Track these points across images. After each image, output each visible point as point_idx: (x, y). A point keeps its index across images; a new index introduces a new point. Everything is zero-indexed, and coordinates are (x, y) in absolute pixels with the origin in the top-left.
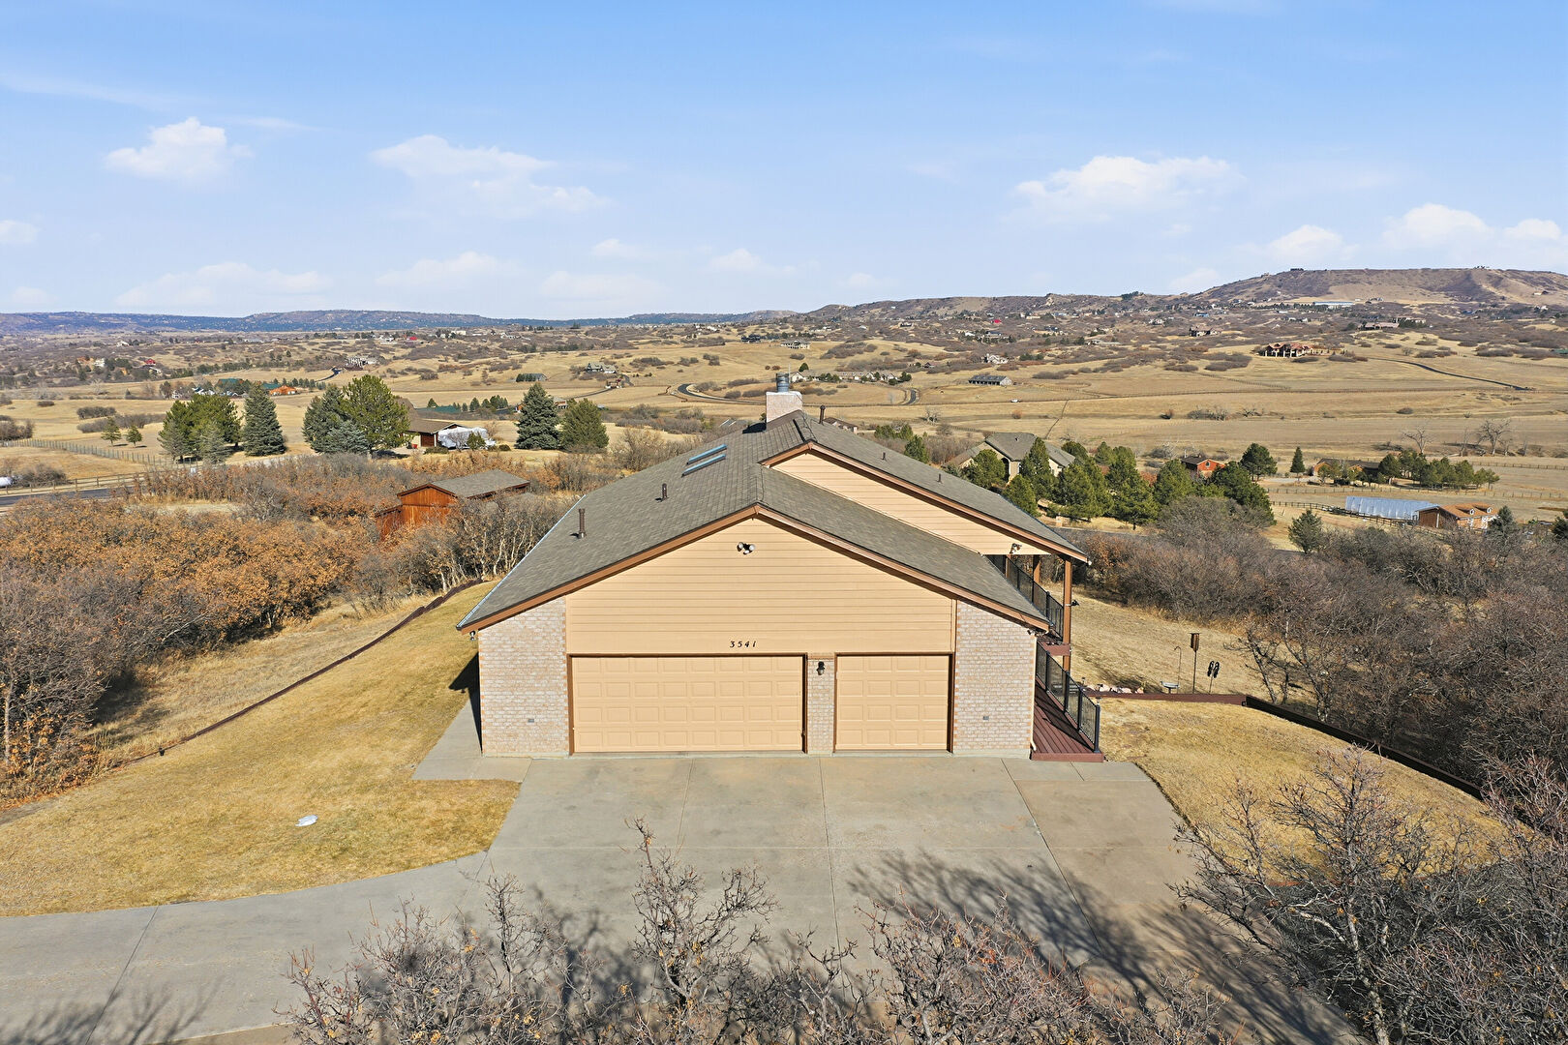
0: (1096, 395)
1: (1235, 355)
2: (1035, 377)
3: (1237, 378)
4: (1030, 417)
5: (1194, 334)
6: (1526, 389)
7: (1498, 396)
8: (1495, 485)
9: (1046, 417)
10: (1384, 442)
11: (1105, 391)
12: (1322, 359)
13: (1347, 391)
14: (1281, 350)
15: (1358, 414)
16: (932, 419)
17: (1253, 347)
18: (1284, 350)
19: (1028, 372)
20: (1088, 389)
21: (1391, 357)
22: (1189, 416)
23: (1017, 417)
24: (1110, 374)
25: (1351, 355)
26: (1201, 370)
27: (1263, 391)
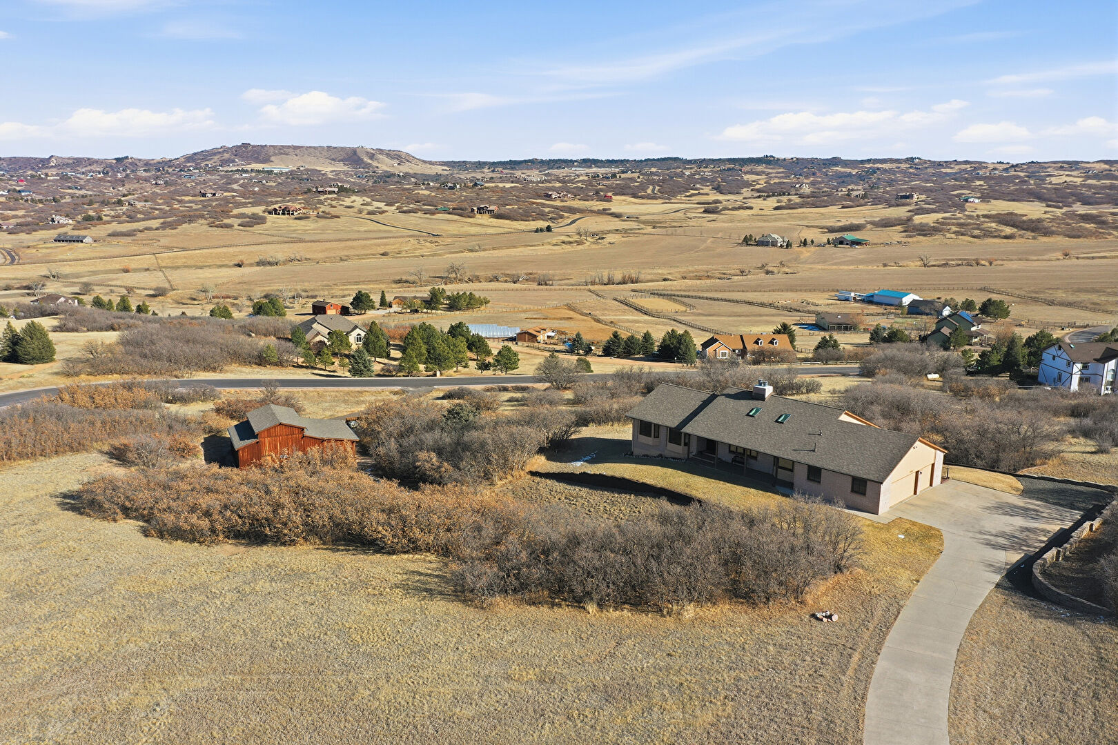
1: (253, 214)
2: (110, 235)
5: (204, 195)
6: (438, 235)
11: (176, 245)
13: (341, 240)
14: (283, 210)
17: (263, 208)
18: (285, 211)
21: (352, 214)
23: (127, 271)
25: (329, 214)
26: (236, 227)
27: (289, 242)
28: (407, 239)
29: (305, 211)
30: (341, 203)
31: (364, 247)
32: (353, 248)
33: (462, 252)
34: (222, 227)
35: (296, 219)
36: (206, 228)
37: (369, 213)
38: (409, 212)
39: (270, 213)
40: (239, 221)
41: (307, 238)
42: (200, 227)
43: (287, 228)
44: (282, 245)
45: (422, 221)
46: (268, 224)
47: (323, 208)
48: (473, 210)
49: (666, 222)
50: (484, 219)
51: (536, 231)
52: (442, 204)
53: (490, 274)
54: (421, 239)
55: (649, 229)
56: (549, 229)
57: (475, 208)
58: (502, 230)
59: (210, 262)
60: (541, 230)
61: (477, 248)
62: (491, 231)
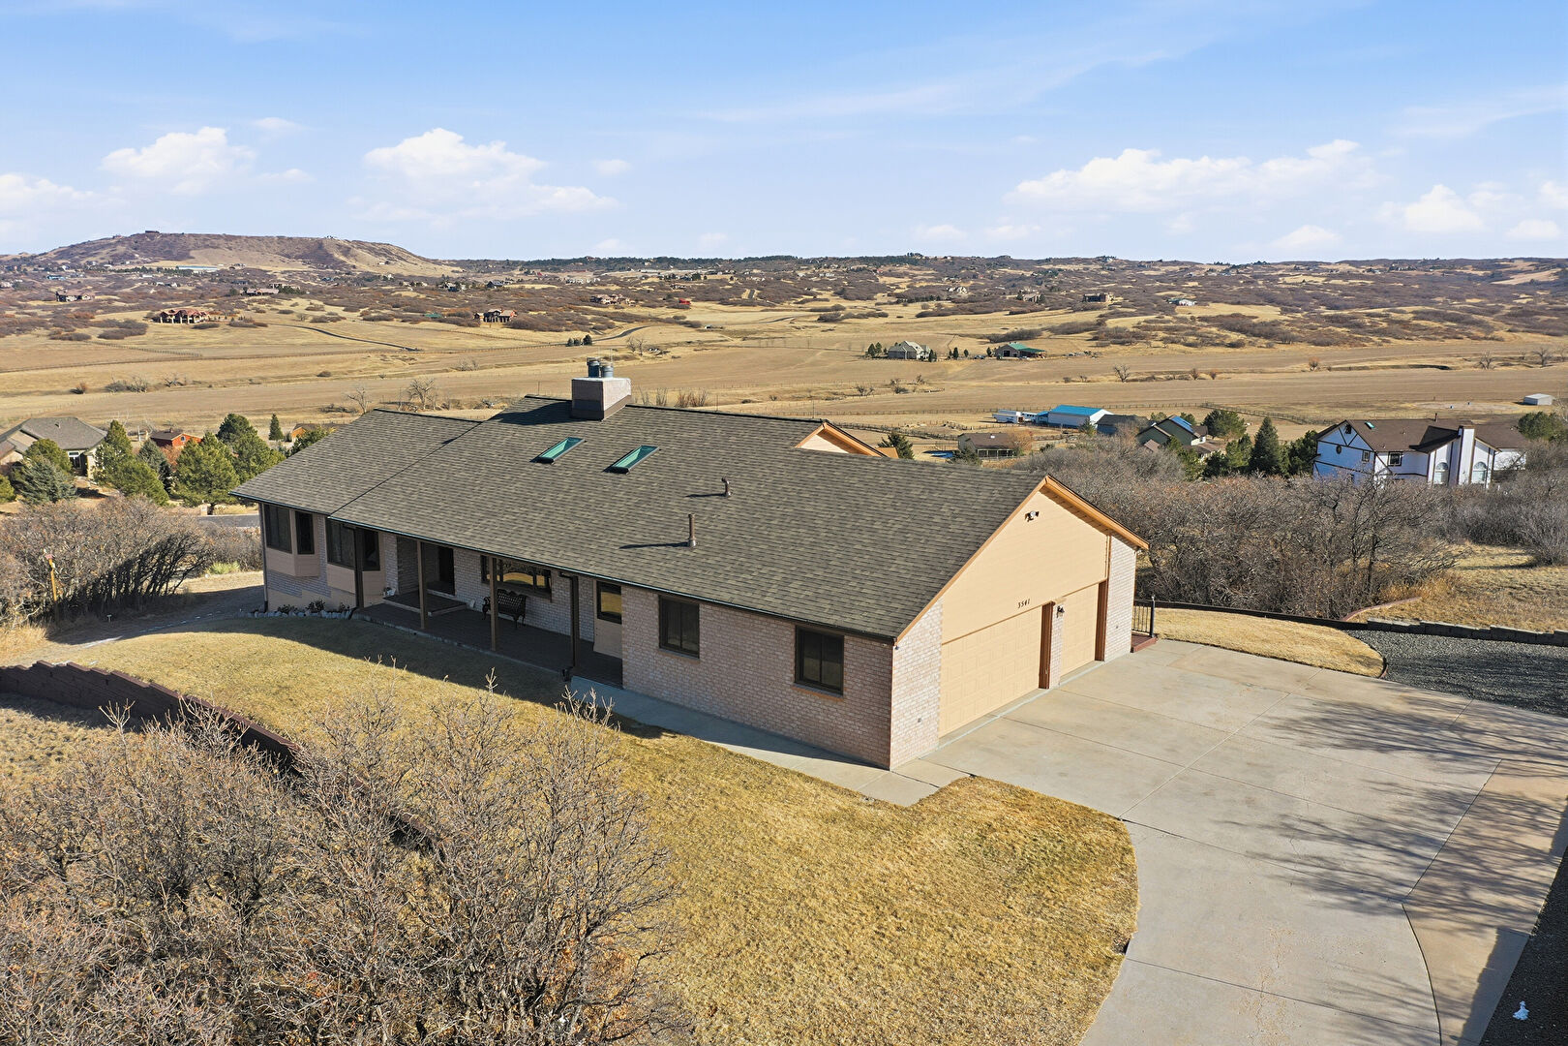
1: (127, 322)
3: (140, 347)
5: (62, 299)
6: (416, 350)
7: (397, 357)
12: (222, 326)
13: (258, 357)
14: (177, 316)
15: (281, 379)
17: (145, 313)
18: (180, 317)
21: (288, 322)
22: (108, 389)
25: (251, 321)
26: (94, 338)
27: (174, 359)
28: (365, 355)
29: (212, 317)
30: (274, 306)
31: (293, 366)
32: (276, 367)
33: (447, 371)
34: (70, 339)
35: (196, 327)
36: (44, 340)
37: (315, 321)
38: (380, 319)
39: (156, 320)
40: (101, 331)
41: (205, 355)
42: (37, 339)
43: (179, 341)
44: (162, 364)
45: (396, 331)
46: (149, 335)
47: (243, 313)
48: (477, 316)
49: (762, 332)
50: (496, 329)
51: (569, 344)
52: (434, 310)
53: (477, 398)
54: (388, 355)
55: (738, 341)
56: (587, 341)
57: (481, 314)
58: (517, 343)
59: (32, 387)
60: (576, 343)
61: (471, 365)
62: (500, 344)
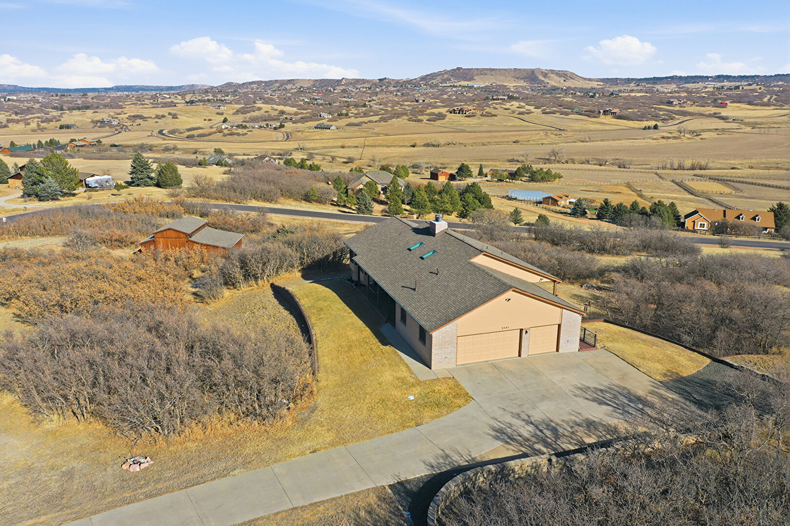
0: (378, 134)
1: (439, 113)
2: (347, 125)
3: (442, 125)
4: (349, 147)
5: (417, 101)
6: (564, 130)
7: (553, 134)
8: (561, 179)
9: (357, 147)
10: (512, 158)
11: (382, 132)
12: (478, 116)
13: (490, 132)
14: (460, 111)
15: (497, 143)
16: (301, 149)
17: (447, 109)
18: (461, 111)
19: (343, 122)
20: (374, 131)
21: (507, 114)
22: (424, 146)
23: (343, 147)
24: (382, 123)
25: (490, 113)
26: (425, 121)
27: (454, 132)
28: (537, 132)
29: (474, 111)
30: (503, 106)
31: (503, 137)
32: (496, 137)
33: (575, 142)
34: (416, 121)
35: (466, 116)
36: (406, 121)
37: (519, 114)
38: (550, 113)
39: (451, 112)
40: (428, 117)
41: (468, 130)
42: (403, 121)
43: (458, 123)
44: (449, 134)
45: (556, 119)
46: (447, 119)
47: (488, 110)
48: (599, 112)
50: (609, 119)
51: (645, 129)
52: (578, 108)
53: (583, 158)
54: (549, 132)
56: (656, 127)
57: (602, 111)
58: (617, 127)
59: (396, 143)
60: (649, 128)
61: (587, 139)
62: (607, 128)
